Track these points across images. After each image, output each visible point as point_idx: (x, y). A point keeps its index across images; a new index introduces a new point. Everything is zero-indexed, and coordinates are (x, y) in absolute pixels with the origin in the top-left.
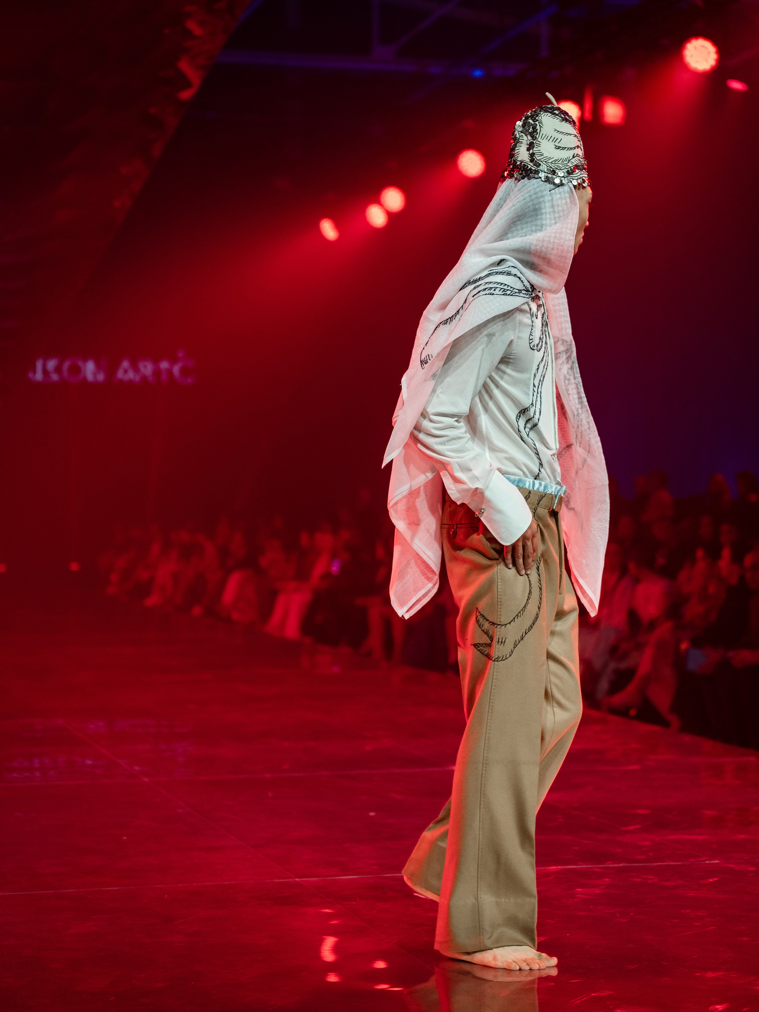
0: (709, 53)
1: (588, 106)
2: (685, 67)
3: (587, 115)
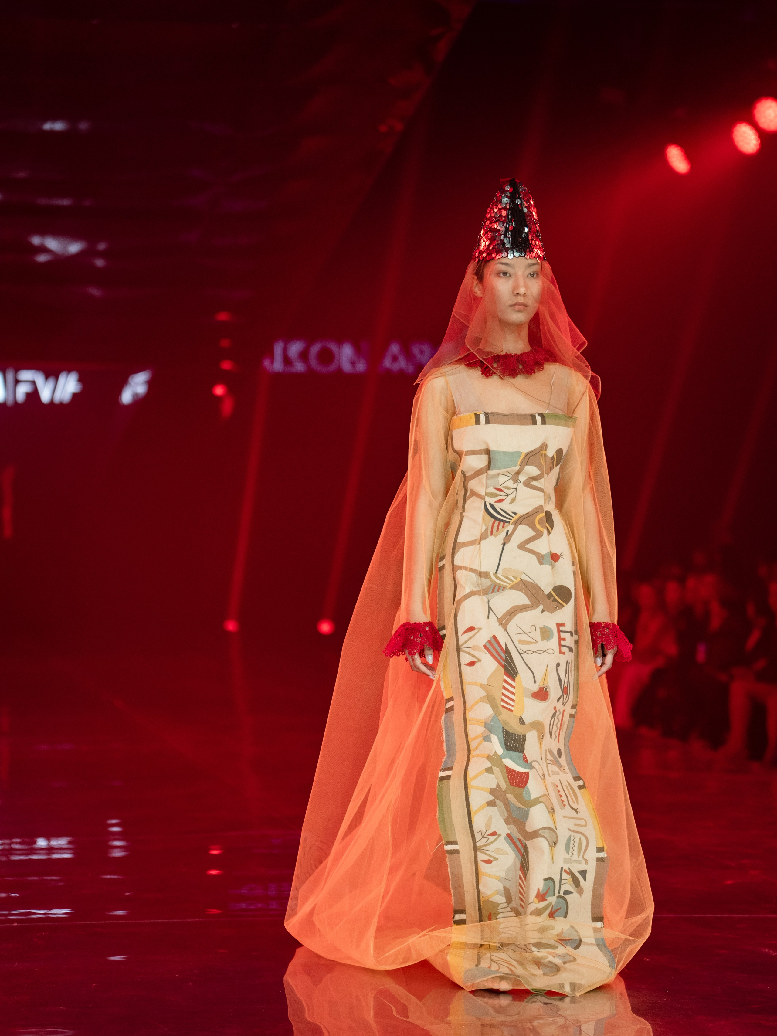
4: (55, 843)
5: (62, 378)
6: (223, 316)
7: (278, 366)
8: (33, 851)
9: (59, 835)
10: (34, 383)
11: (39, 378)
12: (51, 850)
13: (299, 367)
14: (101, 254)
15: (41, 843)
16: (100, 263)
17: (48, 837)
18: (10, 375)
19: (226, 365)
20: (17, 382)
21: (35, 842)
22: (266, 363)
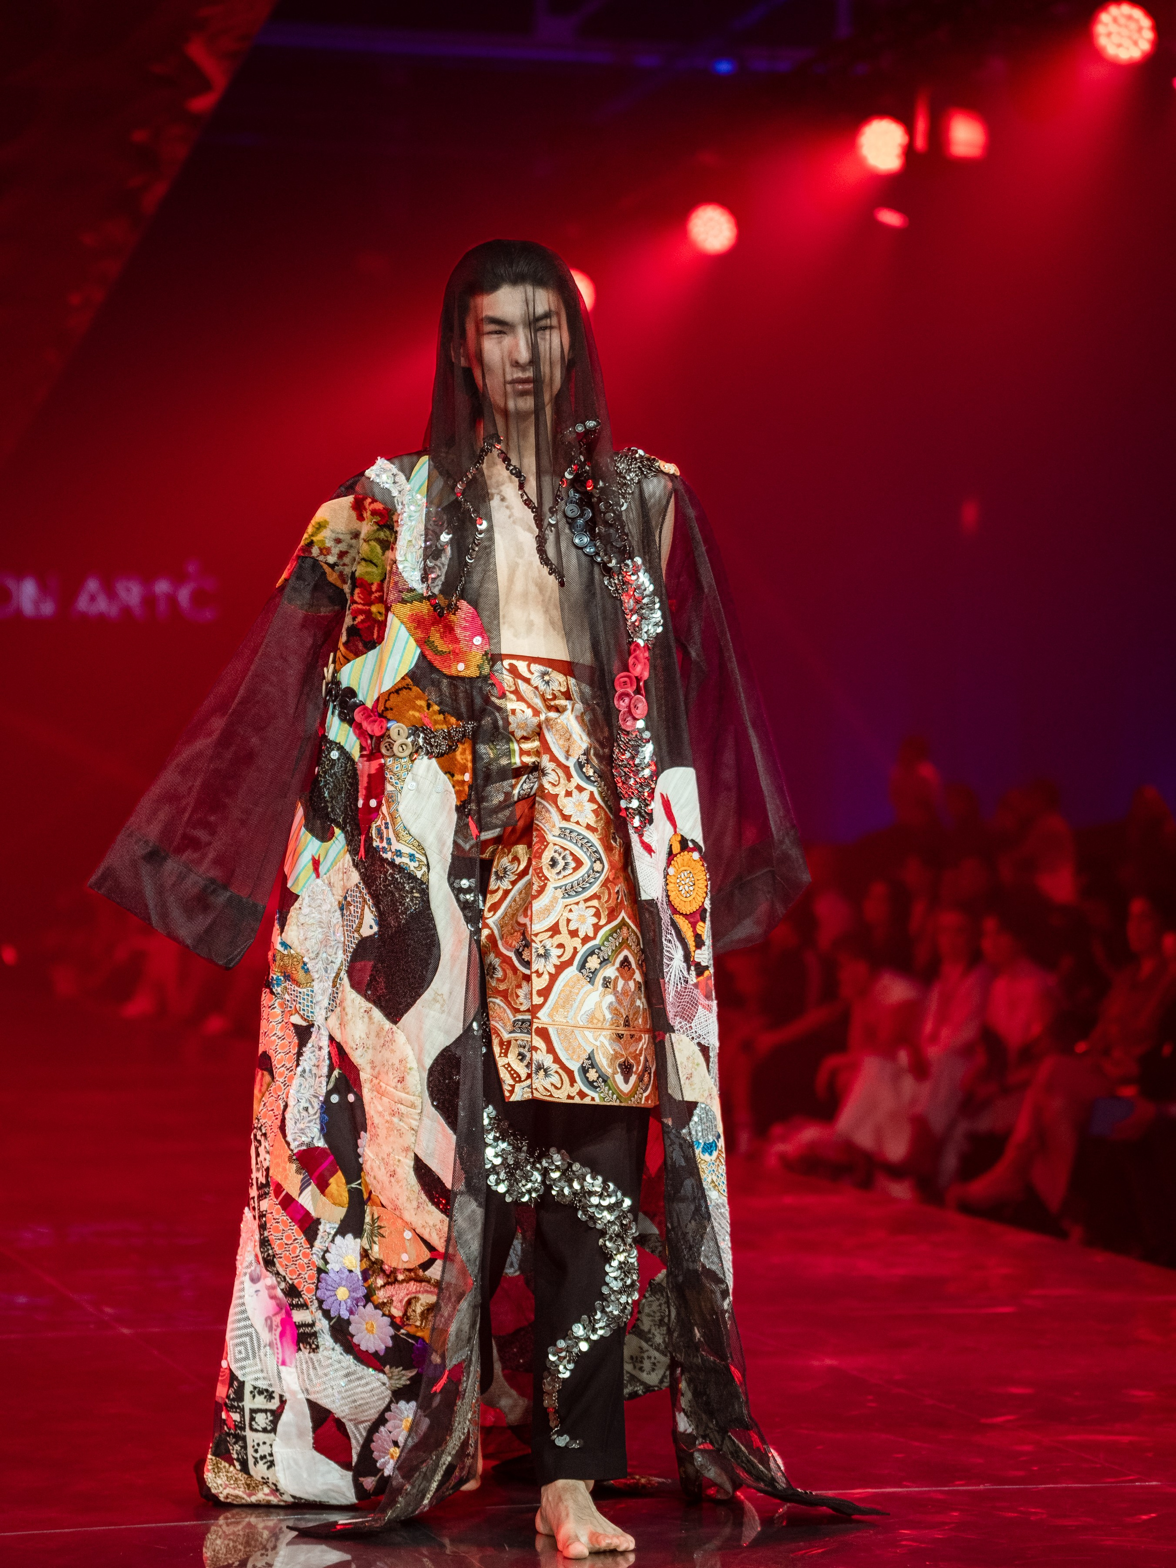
0: (1140, 29)
1: (921, 126)
2: (1097, 55)
3: (920, 142)
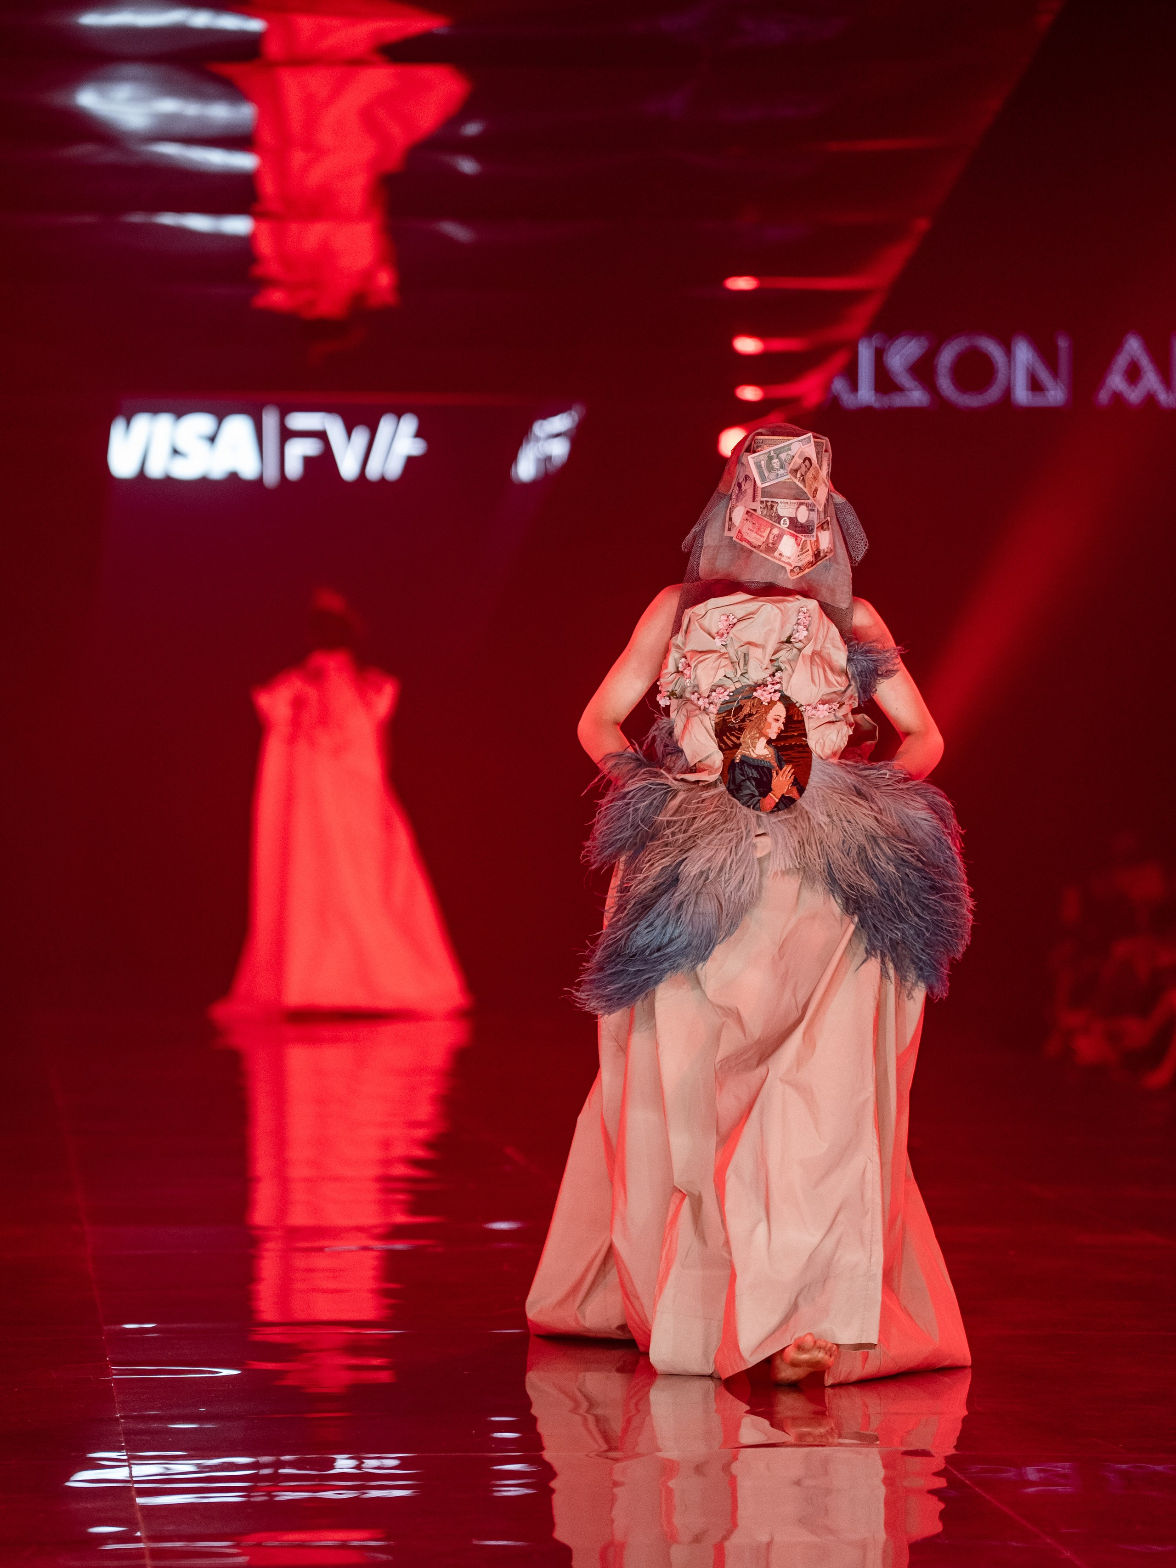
4: (371, 1464)
5: (386, 425)
6: (743, 284)
7: (866, 394)
8: (326, 1481)
9: (381, 1448)
10: (321, 435)
11: (334, 426)
12: (364, 1479)
13: (917, 396)
14: (469, 147)
15: (344, 1464)
16: (468, 166)
17: (357, 1451)
18: (270, 420)
19: (750, 393)
20: (286, 434)
21: (331, 1464)
22: (839, 385)
